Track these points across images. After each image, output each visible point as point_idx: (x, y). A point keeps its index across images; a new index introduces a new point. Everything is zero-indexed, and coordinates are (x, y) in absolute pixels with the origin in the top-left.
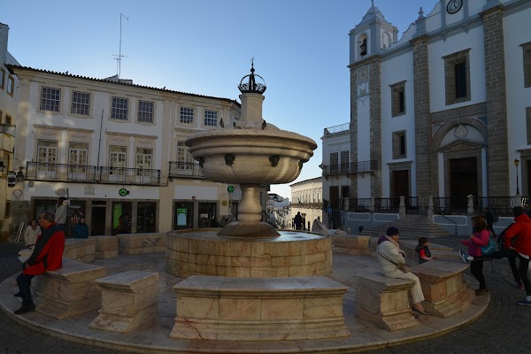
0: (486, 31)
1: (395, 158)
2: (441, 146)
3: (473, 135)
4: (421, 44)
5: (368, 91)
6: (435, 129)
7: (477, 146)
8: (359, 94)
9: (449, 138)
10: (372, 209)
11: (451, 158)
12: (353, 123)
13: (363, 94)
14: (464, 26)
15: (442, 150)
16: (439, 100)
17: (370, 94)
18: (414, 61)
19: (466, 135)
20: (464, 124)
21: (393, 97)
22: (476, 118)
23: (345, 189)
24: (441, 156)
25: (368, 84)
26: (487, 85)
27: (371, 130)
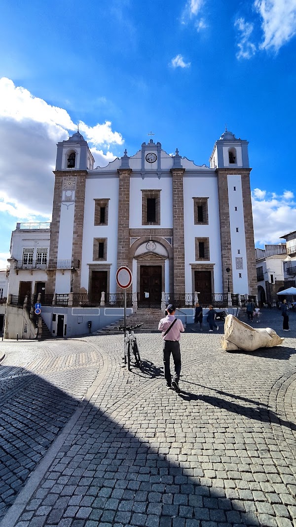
0: (174, 182)
1: (95, 259)
2: (135, 255)
3: (160, 250)
4: (126, 175)
5: (73, 198)
6: (132, 241)
7: (163, 258)
8: (63, 198)
9: (142, 250)
10: (70, 303)
11: (144, 264)
12: (55, 224)
13: (68, 200)
14: (158, 173)
15: (137, 258)
16: (136, 220)
17: (76, 202)
18: (120, 186)
19: (154, 249)
20: (154, 241)
21: (96, 210)
22: (163, 238)
23: (40, 285)
24: (135, 262)
25: (74, 192)
26: (174, 217)
27: (74, 233)
